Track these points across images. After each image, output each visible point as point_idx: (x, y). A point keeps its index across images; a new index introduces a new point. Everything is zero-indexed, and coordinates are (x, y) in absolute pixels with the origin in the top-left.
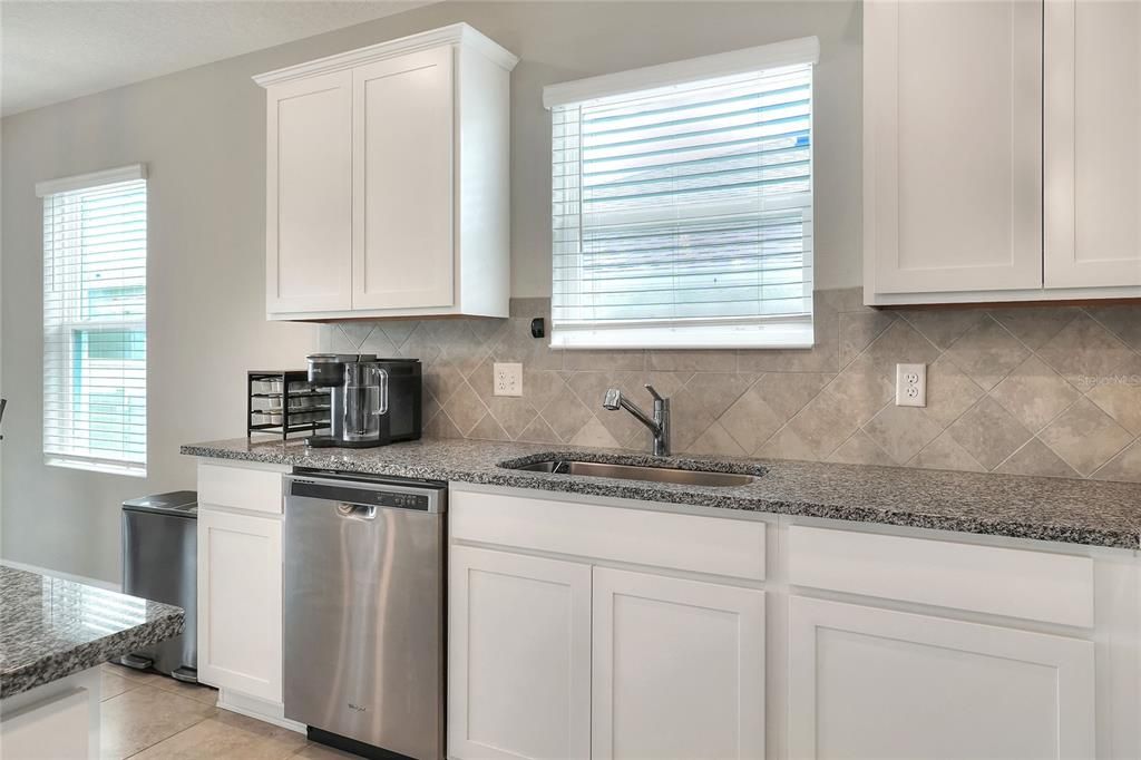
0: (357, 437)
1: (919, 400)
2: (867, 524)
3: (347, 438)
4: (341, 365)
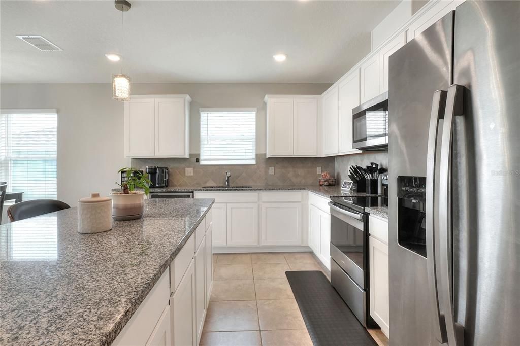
0: (160, 185)
1: (273, 174)
2: (274, 191)
3: (157, 185)
4: (156, 169)
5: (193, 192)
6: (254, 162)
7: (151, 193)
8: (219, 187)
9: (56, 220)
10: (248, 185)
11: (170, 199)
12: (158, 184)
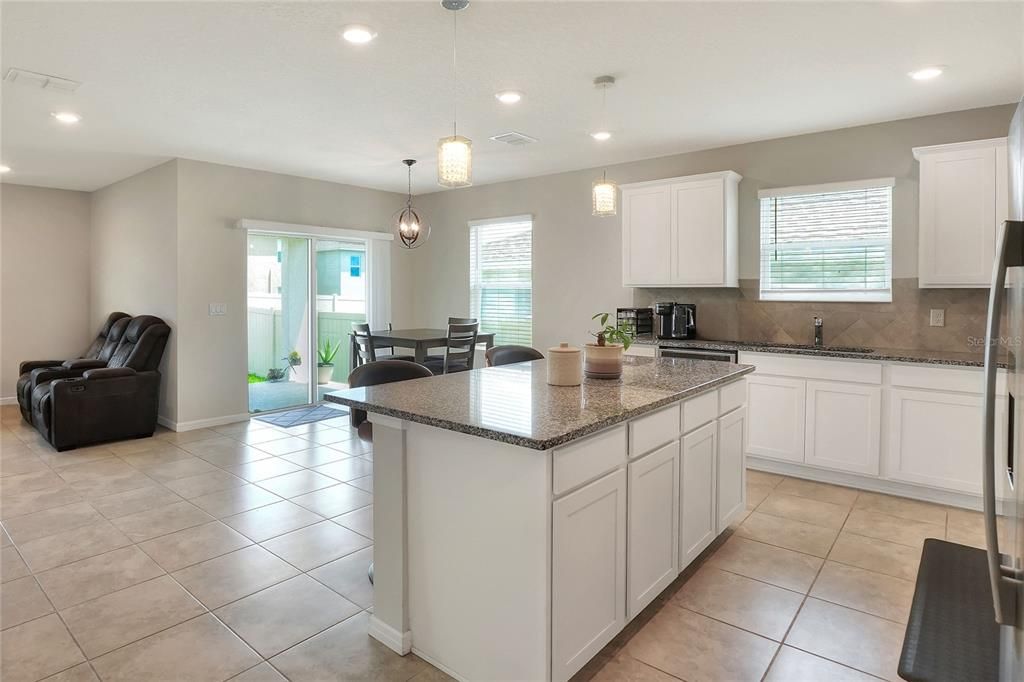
0: (678, 335)
1: (941, 324)
2: (923, 364)
3: (674, 336)
4: (671, 307)
5: (736, 352)
6: (888, 297)
7: (661, 347)
8: (799, 347)
9: (530, 377)
10: (868, 346)
11: (695, 361)
12: (675, 332)
